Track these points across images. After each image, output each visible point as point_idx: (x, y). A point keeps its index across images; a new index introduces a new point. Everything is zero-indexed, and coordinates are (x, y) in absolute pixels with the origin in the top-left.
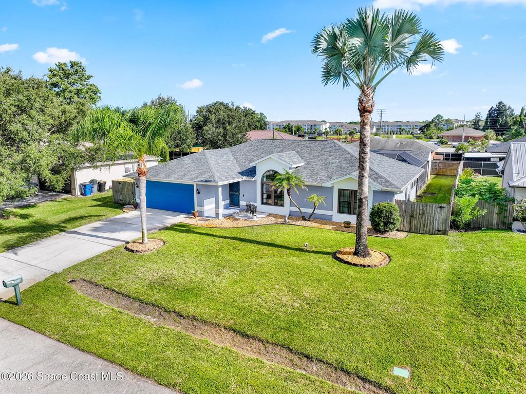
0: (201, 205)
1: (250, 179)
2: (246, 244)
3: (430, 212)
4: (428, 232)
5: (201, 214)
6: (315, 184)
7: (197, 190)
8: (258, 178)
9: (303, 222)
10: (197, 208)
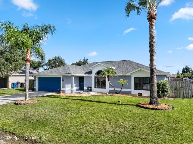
0: (64, 87)
1: (89, 75)
2: (85, 102)
3: (186, 86)
4: (186, 97)
5: (64, 92)
6: (122, 75)
7: (62, 79)
8: (93, 75)
9: (116, 95)
10: (62, 89)
